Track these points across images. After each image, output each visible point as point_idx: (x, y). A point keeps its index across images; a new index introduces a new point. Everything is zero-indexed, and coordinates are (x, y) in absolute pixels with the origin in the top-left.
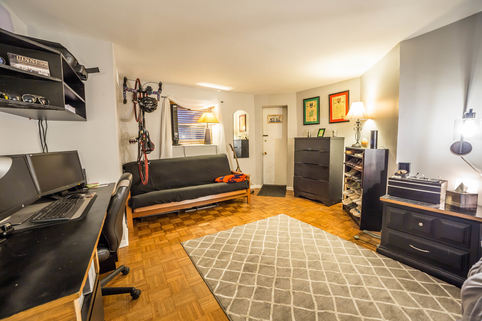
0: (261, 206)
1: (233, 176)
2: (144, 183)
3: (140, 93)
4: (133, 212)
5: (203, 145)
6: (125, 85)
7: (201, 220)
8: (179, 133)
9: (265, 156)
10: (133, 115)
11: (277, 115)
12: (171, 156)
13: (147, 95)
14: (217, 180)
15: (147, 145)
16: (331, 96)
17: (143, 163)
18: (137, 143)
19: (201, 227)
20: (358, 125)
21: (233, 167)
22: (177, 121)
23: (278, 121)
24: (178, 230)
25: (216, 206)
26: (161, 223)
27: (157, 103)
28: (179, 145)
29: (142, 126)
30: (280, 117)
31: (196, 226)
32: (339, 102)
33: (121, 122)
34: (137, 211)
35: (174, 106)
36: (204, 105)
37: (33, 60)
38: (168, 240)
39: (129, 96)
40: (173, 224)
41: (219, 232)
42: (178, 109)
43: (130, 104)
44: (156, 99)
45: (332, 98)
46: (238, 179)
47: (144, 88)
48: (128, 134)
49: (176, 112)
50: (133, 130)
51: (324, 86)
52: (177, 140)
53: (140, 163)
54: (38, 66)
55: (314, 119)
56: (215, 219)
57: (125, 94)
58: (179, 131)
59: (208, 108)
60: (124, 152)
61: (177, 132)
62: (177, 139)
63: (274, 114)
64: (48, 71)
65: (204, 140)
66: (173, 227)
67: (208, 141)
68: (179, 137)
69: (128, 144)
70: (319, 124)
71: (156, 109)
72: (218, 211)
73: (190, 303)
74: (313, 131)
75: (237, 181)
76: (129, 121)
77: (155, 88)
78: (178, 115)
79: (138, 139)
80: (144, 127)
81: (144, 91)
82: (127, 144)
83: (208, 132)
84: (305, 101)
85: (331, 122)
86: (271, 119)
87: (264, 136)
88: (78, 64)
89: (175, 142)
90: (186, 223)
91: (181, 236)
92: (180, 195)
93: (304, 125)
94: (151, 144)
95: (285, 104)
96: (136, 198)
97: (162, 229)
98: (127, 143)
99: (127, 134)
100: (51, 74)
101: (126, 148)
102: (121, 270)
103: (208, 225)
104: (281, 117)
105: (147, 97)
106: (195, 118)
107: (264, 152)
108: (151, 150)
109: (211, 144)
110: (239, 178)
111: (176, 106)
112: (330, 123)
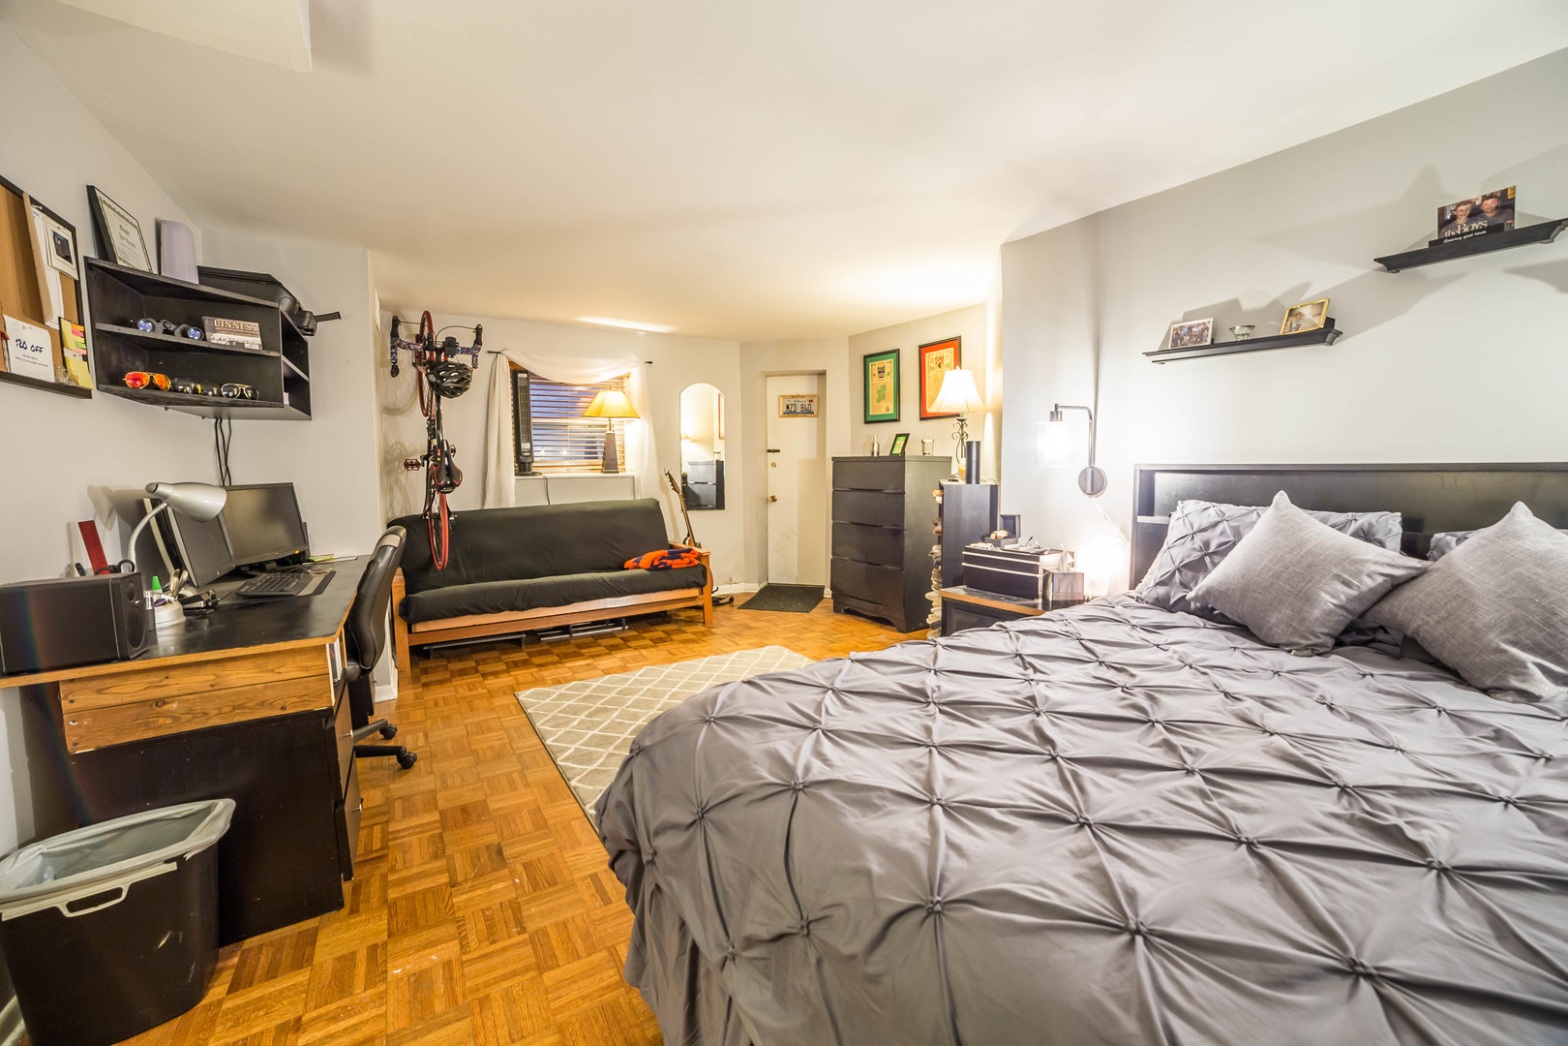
0: (733, 631)
1: (664, 552)
2: (439, 564)
3: (431, 351)
4: (410, 631)
5: (599, 474)
6: (394, 334)
7: (577, 655)
8: (534, 443)
9: (772, 506)
10: (416, 398)
11: (804, 396)
12: (511, 502)
13: (446, 356)
14: (629, 563)
15: (444, 472)
16: (924, 349)
17: (437, 517)
18: (423, 470)
19: (569, 668)
20: (962, 427)
21: (676, 534)
22: (528, 414)
23: (807, 412)
24: (513, 673)
25: (620, 628)
26: (476, 661)
27: (468, 376)
28: (534, 474)
29: (434, 427)
30: (811, 401)
31: (559, 665)
32: (939, 366)
33: (385, 416)
34: (420, 628)
35: (520, 375)
36: (601, 371)
37: (236, 323)
38: (488, 690)
39: (405, 357)
40: (506, 663)
41: (607, 677)
42: (531, 380)
43: (408, 372)
44: (469, 365)
45: (927, 355)
46: (678, 561)
47: (440, 340)
48: (402, 445)
49: (526, 389)
50: (414, 436)
51: (909, 323)
52: (530, 463)
53: (430, 516)
54: (244, 333)
55: (888, 410)
56: (609, 654)
57: (396, 353)
58: (534, 437)
59: (616, 378)
60: (391, 490)
61: (529, 440)
62: (530, 461)
63: (795, 394)
64: (258, 340)
65: (600, 461)
66: (505, 667)
67: (610, 464)
68: (535, 454)
69: (403, 472)
70: (899, 420)
71: (467, 389)
72: (622, 638)
73: (508, 775)
74: (882, 441)
75: (673, 566)
76: (405, 412)
77: (466, 340)
78: (532, 398)
79: (426, 458)
80: (438, 429)
81: (439, 346)
82: (399, 471)
83: (610, 440)
84: (868, 358)
85: (924, 417)
86: (788, 407)
87: (769, 451)
88: (300, 308)
89: (523, 467)
90: (536, 660)
91: (518, 683)
92: (525, 595)
93: (866, 422)
94: (454, 473)
95: (819, 368)
96: (417, 597)
97: (477, 672)
98: (399, 468)
99: (399, 446)
100: (264, 345)
101: (397, 480)
102: (379, 726)
103: (588, 665)
104: (815, 400)
105: (446, 361)
106: (581, 404)
107: (769, 496)
108: (453, 486)
109: (618, 472)
110: (680, 557)
111: (525, 375)
112: (921, 419)
